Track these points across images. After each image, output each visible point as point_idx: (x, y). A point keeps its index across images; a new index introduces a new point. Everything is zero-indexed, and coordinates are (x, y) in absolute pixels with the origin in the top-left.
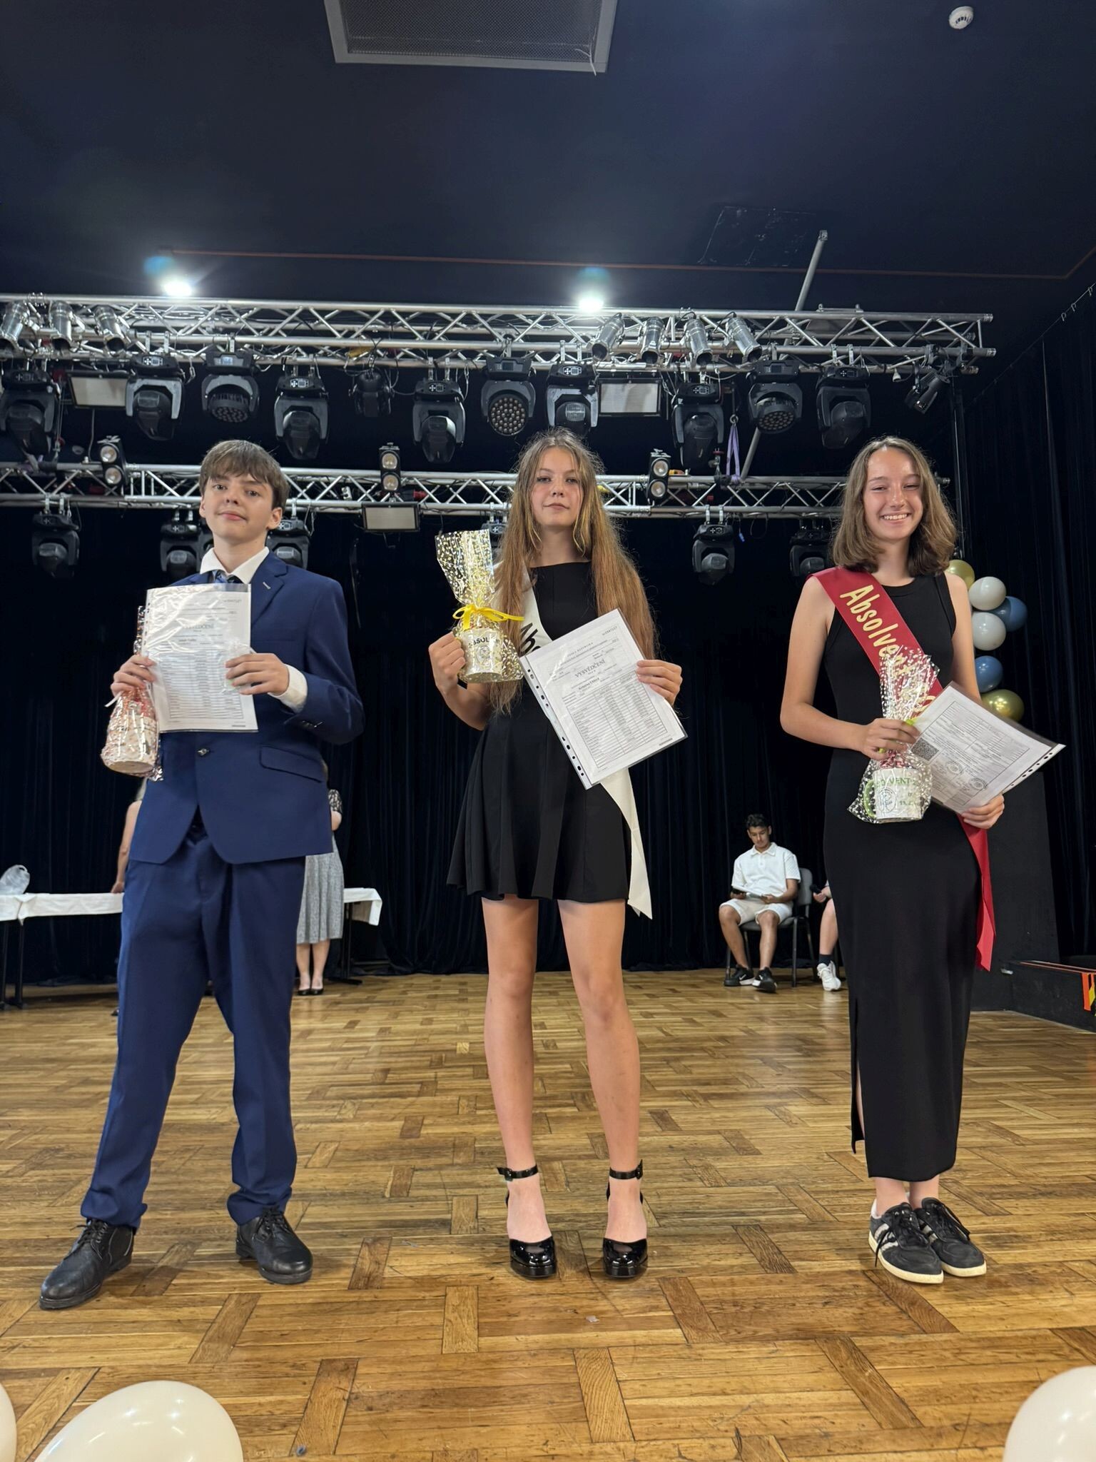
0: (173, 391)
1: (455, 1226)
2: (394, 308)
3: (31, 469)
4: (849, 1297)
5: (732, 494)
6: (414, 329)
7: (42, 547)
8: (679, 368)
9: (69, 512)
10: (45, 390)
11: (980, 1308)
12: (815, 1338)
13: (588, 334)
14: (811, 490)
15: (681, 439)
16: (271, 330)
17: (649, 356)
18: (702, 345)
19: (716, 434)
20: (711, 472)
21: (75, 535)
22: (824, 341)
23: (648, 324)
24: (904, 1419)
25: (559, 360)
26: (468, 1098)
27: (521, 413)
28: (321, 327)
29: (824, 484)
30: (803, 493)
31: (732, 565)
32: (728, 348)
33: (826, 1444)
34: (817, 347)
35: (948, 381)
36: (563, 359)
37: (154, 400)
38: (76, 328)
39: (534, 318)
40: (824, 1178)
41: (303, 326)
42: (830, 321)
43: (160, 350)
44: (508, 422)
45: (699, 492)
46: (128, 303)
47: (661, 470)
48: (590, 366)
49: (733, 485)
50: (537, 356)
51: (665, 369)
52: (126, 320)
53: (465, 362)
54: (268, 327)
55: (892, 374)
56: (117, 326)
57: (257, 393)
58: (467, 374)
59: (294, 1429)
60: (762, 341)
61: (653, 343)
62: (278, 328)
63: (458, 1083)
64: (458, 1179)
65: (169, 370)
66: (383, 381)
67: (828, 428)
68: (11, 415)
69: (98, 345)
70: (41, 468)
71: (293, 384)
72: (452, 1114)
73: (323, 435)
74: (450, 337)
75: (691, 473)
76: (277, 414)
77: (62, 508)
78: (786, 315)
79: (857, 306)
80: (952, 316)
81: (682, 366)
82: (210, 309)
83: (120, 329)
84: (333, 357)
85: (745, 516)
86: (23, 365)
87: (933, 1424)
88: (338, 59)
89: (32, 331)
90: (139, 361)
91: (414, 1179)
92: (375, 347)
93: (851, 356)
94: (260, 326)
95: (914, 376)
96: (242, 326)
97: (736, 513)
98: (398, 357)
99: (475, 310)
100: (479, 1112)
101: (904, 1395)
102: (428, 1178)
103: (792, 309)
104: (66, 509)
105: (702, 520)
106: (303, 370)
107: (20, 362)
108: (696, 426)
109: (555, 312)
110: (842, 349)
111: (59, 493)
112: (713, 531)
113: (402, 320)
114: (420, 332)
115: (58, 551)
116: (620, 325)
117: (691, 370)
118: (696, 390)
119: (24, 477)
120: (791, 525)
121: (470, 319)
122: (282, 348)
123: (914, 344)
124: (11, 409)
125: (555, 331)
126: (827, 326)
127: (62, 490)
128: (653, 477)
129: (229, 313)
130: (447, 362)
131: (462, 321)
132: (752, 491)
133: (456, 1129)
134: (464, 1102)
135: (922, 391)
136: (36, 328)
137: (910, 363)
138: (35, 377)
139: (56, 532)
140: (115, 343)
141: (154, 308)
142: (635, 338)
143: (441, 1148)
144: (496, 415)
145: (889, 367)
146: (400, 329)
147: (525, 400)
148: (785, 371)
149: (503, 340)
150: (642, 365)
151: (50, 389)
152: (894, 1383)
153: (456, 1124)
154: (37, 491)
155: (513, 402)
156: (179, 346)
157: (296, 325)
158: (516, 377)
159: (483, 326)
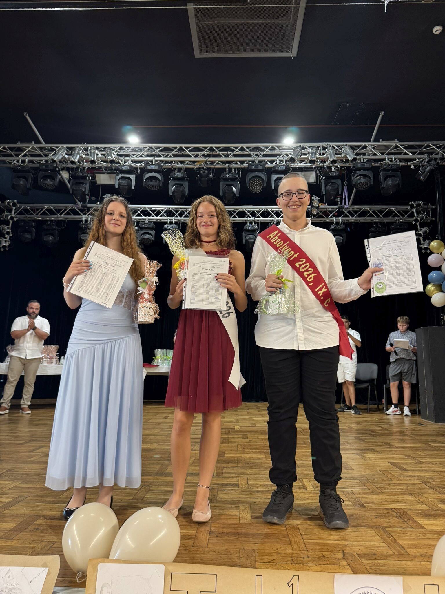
0: (132, 179)
1: (240, 486)
2: (214, 146)
3: (78, 207)
4: (386, 516)
5: (345, 213)
6: (221, 153)
8: (324, 165)
10: (86, 179)
11: (435, 522)
12: (372, 527)
13: (288, 153)
14: (377, 211)
15: (324, 193)
16: (168, 155)
17: (312, 162)
18: (333, 157)
19: (338, 190)
20: (336, 204)
22: (383, 154)
23: (311, 149)
24: (403, 552)
25: (276, 163)
26: (241, 445)
27: (261, 184)
28: (186, 153)
29: (383, 209)
30: (374, 212)
31: (345, 240)
32: (343, 157)
33: (374, 557)
34: (379, 156)
35: (434, 169)
36: (278, 163)
37: (125, 182)
38: (98, 156)
39: (267, 148)
40: (377, 478)
41: (180, 153)
42: (385, 146)
43: (127, 163)
44: (256, 188)
45: (331, 212)
46: (116, 146)
48: (288, 166)
49: (346, 209)
50: (268, 162)
51: (318, 166)
52: (115, 152)
53: (240, 165)
54: (167, 154)
55: (411, 166)
56: (113, 155)
57: (163, 179)
58: (240, 170)
59: (193, 540)
60: (357, 154)
61: (313, 157)
62: (171, 154)
63: (237, 440)
64: (240, 471)
65: (131, 171)
66: (209, 174)
67: (384, 188)
68: (74, 188)
69: (106, 162)
70: (82, 206)
71: (176, 175)
72: (236, 450)
73: (187, 194)
74: (235, 156)
75: (328, 205)
76: (170, 186)
78: (367, 144)
79: (396, 140)
80: (435, 143)
81: (325, 164)
82: (146, 148)
83: (114, 156)
84: (191, 165)
85: (350, 221)
86: (78, 170)
87: (413, 554)
88: (196, 56)
89: (82, 157)
90: (120, 168)
91: (224, 471)
92: (207, 161)
93: (393, 159)
94: (164, 153)
95: (419, 167)
96: (157, 154)
97: (346, 220)
98: (215, 164)
99: (244, 145)
100: (245, 450)
101: (403, 545)
102: (229, 470)
103: (369, 141)
105: (333, 223)
106: (180, 170)
107: (77, 168)
108: (330, 188)
109: (275, 145)
110: (389, 157)
111: (88, 215)
112: (337, 227)
113: (217, 150)
114: (223, 154)
116: (301, 150)
117: (328, 166)
118: (330, 174)
119: (76, 210)
120: (369, 225)
121: (242, 149)
122: (171, 162)
123: (418, 154)
124: (74, 185)
125: (275, 152)
126: (384, 148)
128: (313, 206)
129: (153, 149)
130: (233, 166)
131: (239, 150)
132: (353, 211)
133: (237, 455)
134: (239, 446)
135: (423, 173)
136: (84, 156)
137: (418, 161)
138: (83, 174)
140: (112, 162)
141: (125, 147)
142: (306, 154)
143: (232, 461)
144: (252, 185)
145: (409, 163)
146: (216, 153)
147: (263, 179)
148: (366, 166)
149: (255, 156)
150: (309, 164)
151: (88, 178)
152: (400, 542)
153: (237, 453)
154: (80, 215)
155: (258, 180)
156: (134, 161)
157: (177, 153)
158: (260, 171)
159: (247, 151)
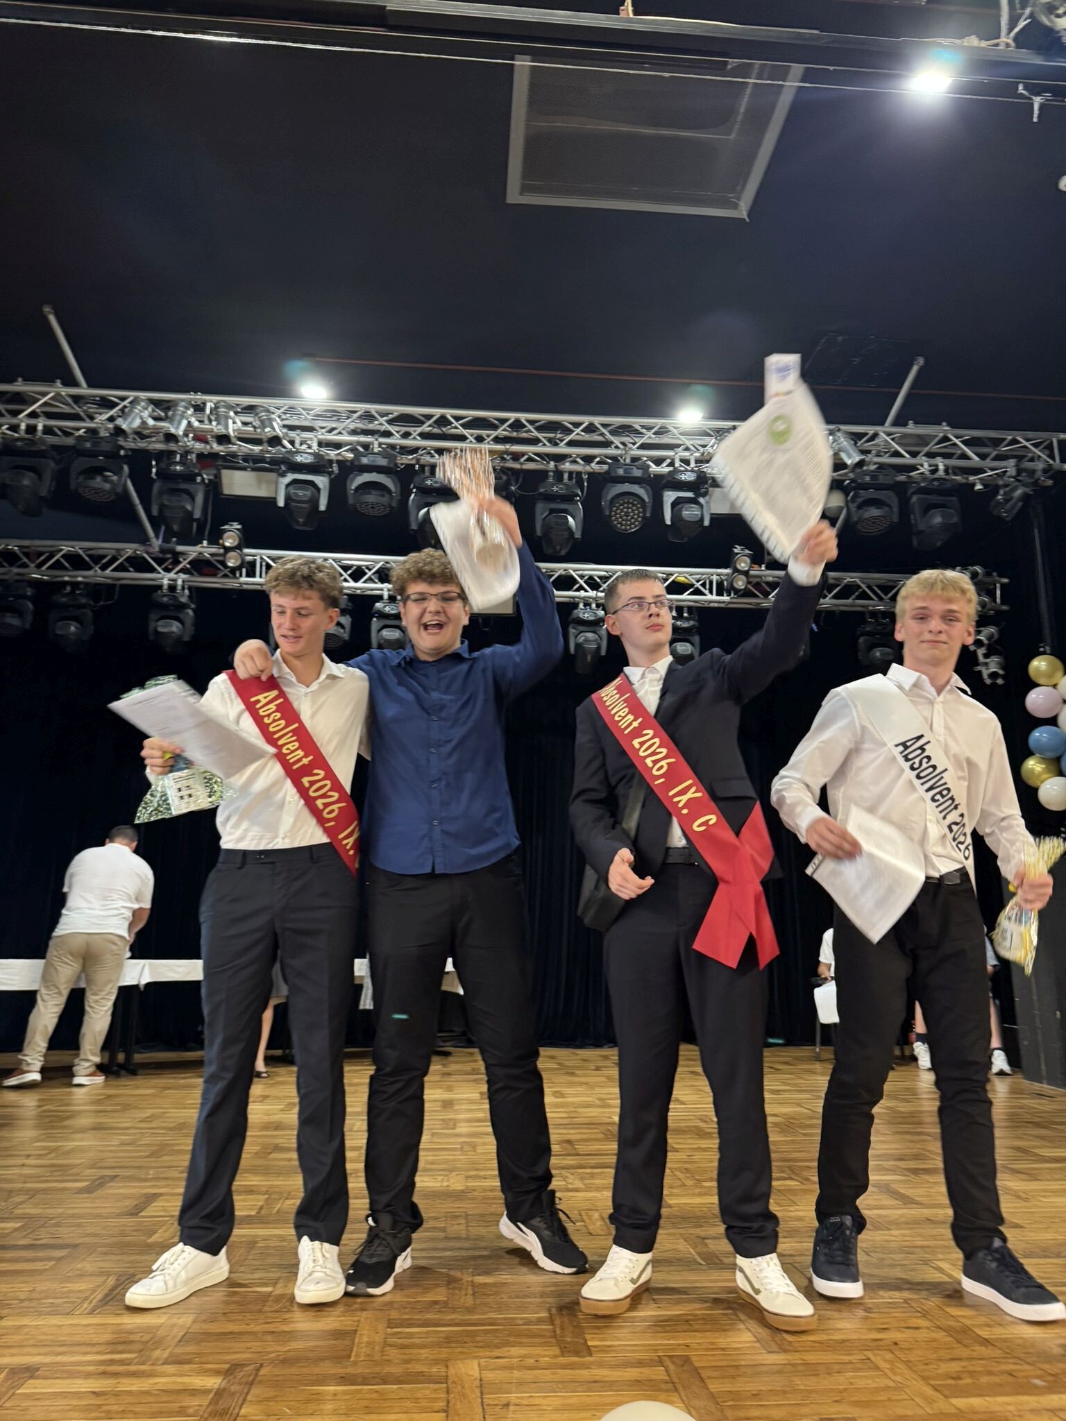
0: (321, 486)
2: (523, 417)
3: (151, 550)
6: (540, 436)
7: (160, 623)
9: (187, 592)
10: (195, 480)
13: (700, 443)
16: (410, 433)
21: (190, 612)
22: (914, 454)
25: (671, 465)
27: (639, 513)
28: (454, 431)
34: (908, 460)
35: (1030, 492)
36: (677, 464)
37: (304, 493)
38: (234, 426)
39: (649, 429)
42: (919, 436)
44: (626, 521)
46: (277, 404)
47: (743, 565)
48: (701, 471)
50: (651, 463)
52: (278, 419)
53: (584, 466)
55: (974, 485)
57: (396, 489)
58: (585, 477)
60: (863, 452)
62: (416, 431)
67: (922, 532)
68: (166, 502)
69: (255, 440)
70: (162, 551)
71: (428, 483)
74: (571, 444)
75: (768, 568)
76: (412, 509)
77: (179, 588)
78: (878, 428)
79: (944, 424)
80: (1030, 434)
82: (355, 412)
83: (279, 432)
86: (174, 457)
88: (510, 200)
89: (192, 426)
90: (288, 458)
92: (507, 452)
93: (941, 467)
95: (996, 489)
96: (382, 428)
98: (522, 460)
99: (597, 420)
103: (882, 424)
104: (183, 588)
107: (173, 453)
109: (666, 423)
110: (932, 461)
111: (177, 573)
113: (530, 427)
114: (546, 438)
115: (175, 627)
119: (144, 558)
120: (858, 617)
121: (591, 429)
122: (415, 450)
123: (995, 459)
124: (164, 495)
125: (667, 440)
126: (917, 441)
127: (181, 571)
128: (736, 570)
129: (372, 416)
130: (567, 466)
131: (582, 431)
135: (1007, 501)
136: (196, 424)
137: (994, 475)
138: (185, 467)
139: (173, 610)
141: (303, 409)
144: (616, 514)
145: (972, 478)
147: (643, 500)
148: (882, 479)
149: (621, 447)
151: (199, 479)
154: (153, 570)
155: (632, 503)
156: (323, 444)
157: (431, 429)
158: (634, 481)
